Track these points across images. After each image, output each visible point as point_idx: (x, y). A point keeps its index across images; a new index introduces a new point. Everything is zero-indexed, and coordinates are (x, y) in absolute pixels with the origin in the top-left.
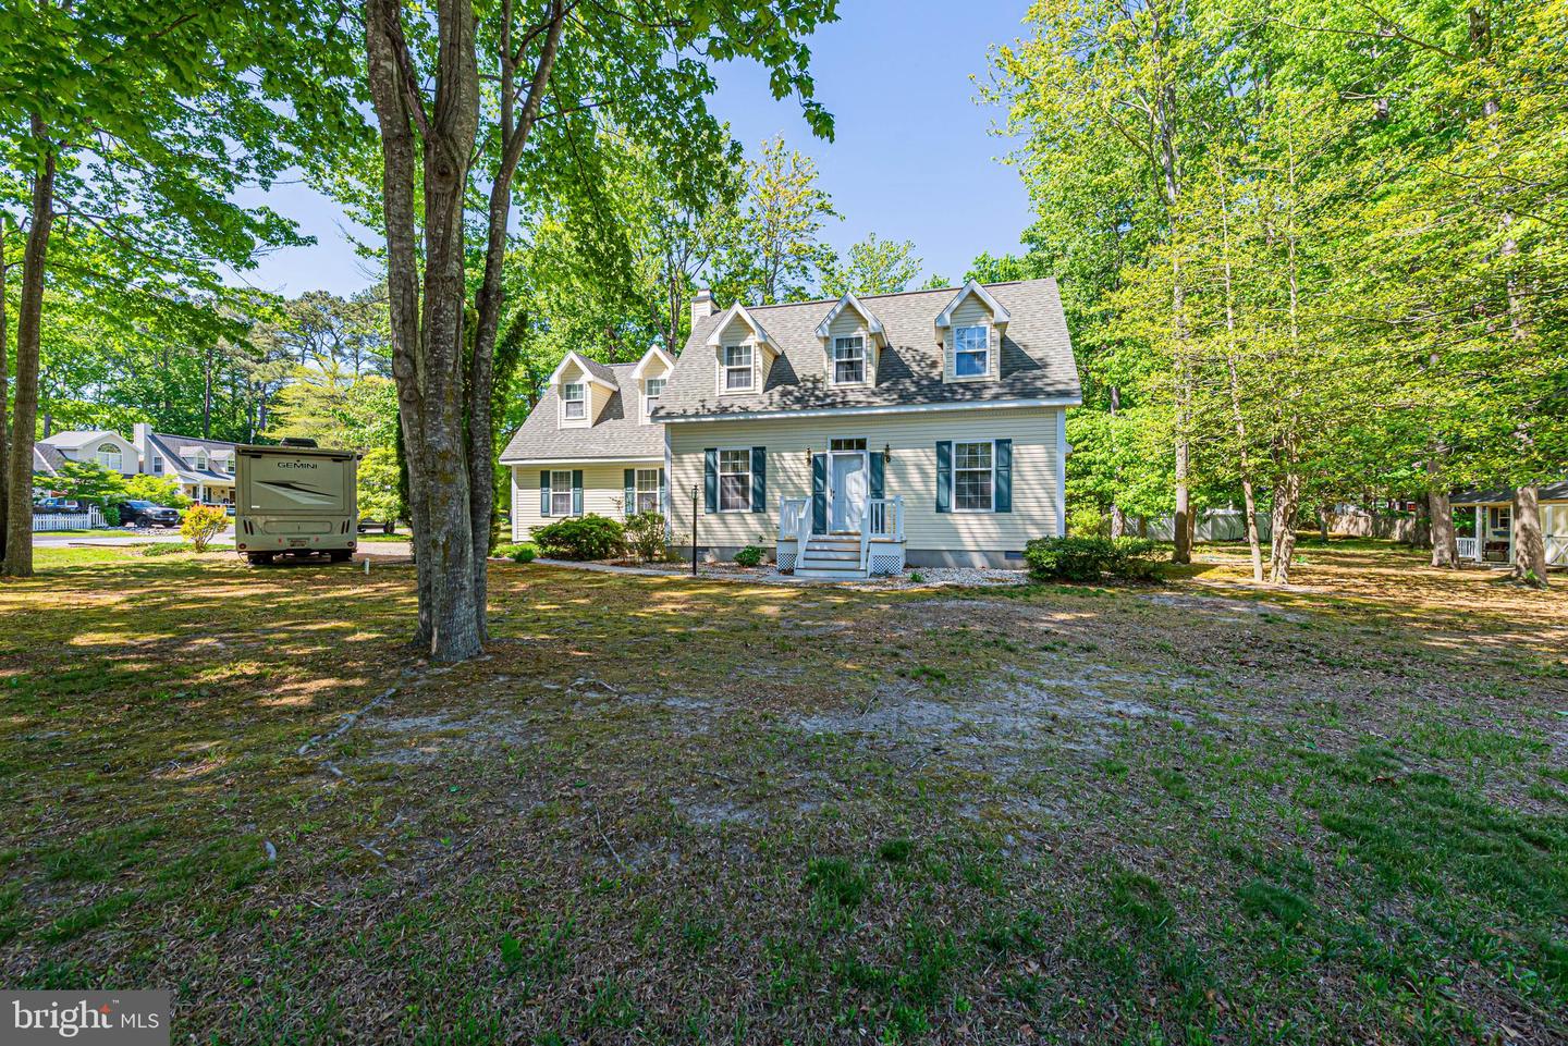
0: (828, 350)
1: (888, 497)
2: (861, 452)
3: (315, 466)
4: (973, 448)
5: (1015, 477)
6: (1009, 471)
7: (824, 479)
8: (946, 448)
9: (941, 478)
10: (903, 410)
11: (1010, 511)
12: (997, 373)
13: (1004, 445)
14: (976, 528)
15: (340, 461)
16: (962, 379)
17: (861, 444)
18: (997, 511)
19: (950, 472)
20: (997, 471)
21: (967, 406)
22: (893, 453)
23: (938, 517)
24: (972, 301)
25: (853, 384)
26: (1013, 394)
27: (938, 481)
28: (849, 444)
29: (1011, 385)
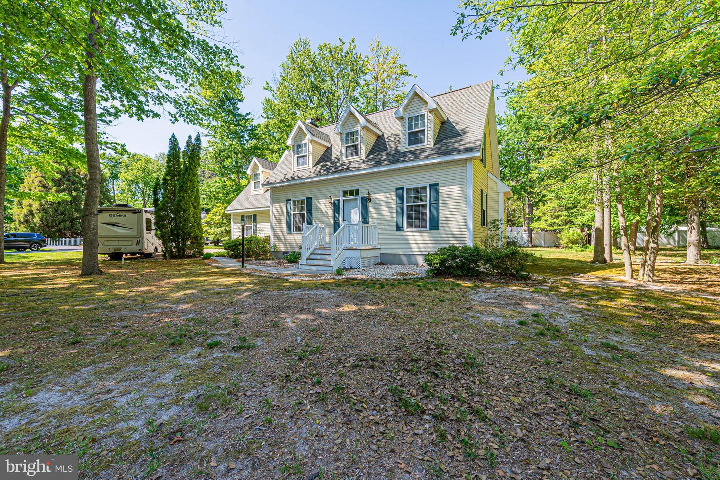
0: (342, 140)
1: (371, 223)
2: (357, 197)
3: (125, 216)
4: (417, 190)
5: (441, 207)
6: (438, 204)
7: (339, 213)
8: (401, 191)
9: (399, 210)
10: (376, 170)
11: (439, 229)
12: (432, 142)
13: (435, 187)
14: (420, 241)
15: (136, 213)
16: (412, 148)
17: (357, 192)
18: (430, 230)
19: (403, 206)
20: (431, 204)
21: (410, 164)
22: (372, 196)
23: (399, 233)
24: (416, 99)
25: (355, 158)
26: (438, 154)
27: (397, 211)
28: (351, 193)
29: (439, 149)
